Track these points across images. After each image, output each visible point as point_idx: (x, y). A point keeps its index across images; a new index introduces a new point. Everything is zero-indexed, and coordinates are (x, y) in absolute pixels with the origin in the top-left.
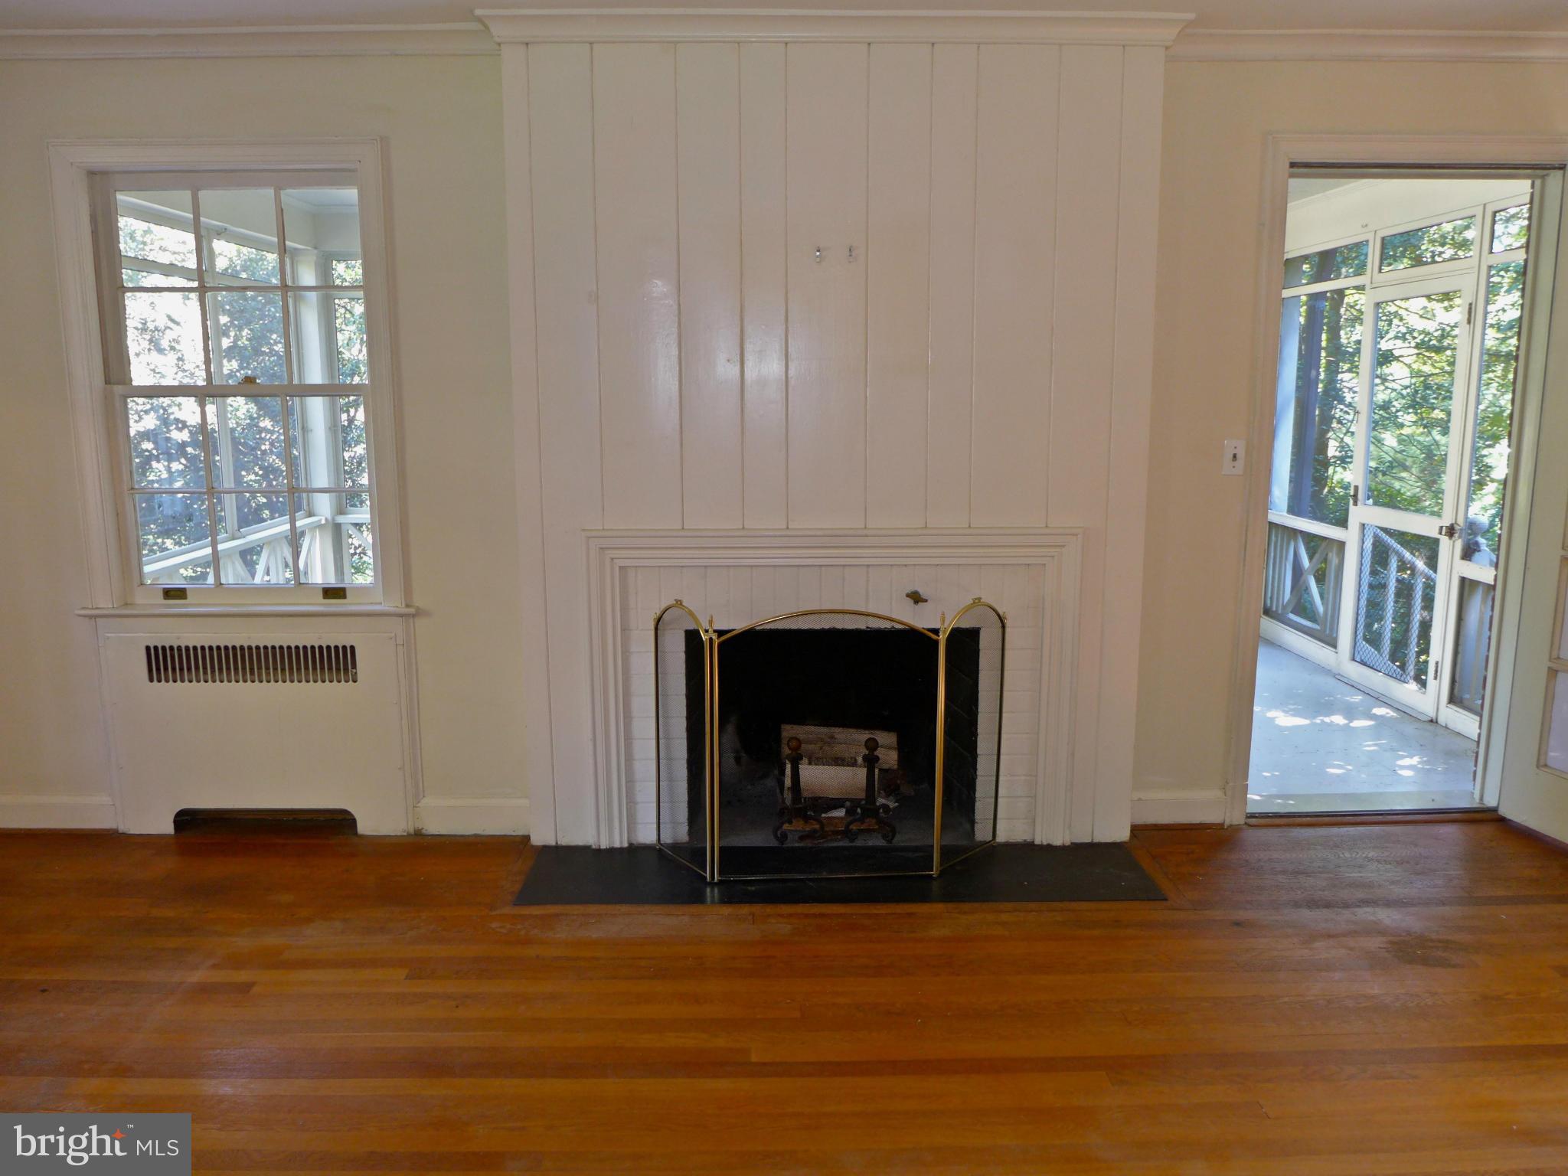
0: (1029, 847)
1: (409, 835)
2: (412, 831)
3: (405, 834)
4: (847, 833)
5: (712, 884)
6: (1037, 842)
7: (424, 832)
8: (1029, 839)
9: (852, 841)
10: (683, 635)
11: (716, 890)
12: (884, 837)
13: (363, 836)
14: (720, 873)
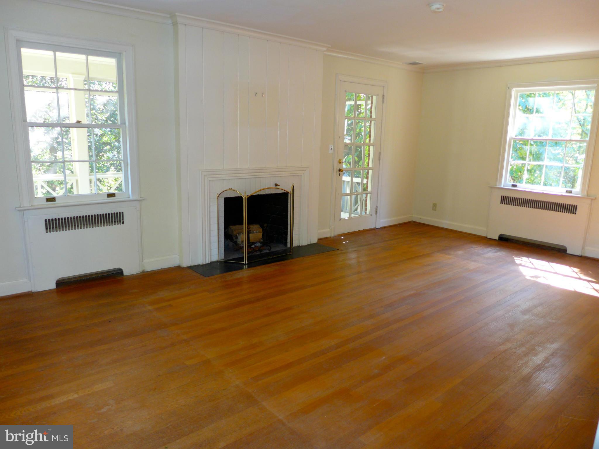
0: (299, 246)
1: (141, 273)
2: (141, 271)
3: (139, 273)
4: (260, 250)
5: (245, 264)
6: (300, 245)
7: (145, 271)
8: (298, 245)
9: (261, 252)
10: (223, 199)
11: (246, 266)
12: (268, 250)
13: (125, 276)
14: (248, 261)
